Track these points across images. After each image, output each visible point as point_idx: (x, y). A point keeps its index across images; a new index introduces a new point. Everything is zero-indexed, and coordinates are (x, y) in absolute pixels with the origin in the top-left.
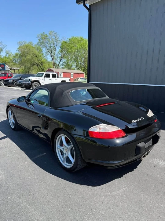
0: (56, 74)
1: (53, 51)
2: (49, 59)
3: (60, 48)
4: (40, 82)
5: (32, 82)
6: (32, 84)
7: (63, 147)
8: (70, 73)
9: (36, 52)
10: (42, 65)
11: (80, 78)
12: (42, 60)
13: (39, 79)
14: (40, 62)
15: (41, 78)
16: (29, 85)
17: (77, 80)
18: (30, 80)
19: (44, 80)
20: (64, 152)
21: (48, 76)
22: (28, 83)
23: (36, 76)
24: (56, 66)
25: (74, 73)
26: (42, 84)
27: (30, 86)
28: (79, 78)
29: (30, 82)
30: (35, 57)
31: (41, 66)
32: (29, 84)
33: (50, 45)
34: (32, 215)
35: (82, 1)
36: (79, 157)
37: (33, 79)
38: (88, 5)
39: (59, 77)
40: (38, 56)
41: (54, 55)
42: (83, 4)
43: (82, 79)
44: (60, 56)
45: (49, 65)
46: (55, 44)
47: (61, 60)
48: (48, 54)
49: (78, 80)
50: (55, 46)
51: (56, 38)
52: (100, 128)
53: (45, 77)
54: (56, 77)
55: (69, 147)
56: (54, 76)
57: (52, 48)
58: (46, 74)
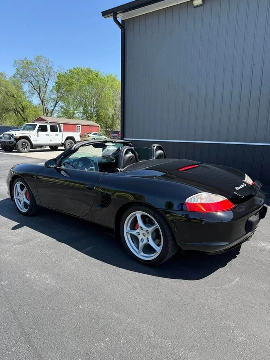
0: (58, 126)
1: (43, 89)
2: (36, 101)
3: (54, 84)
4: (32, 139)
5: (17, 140)
6: (17, 142)
7: (138, 231)
8: (76, 125)
9: (13, 89)
10: (24, 112)
11: (93, 133)
12: (24, 104)
13: (30, 135)
14: (20, 106)
15: (32, 132)
16: (11, 145)
17: (87, 136)
18: (13, 136)
19: (38, 136)
20: (140, 238)
21: (43, 129)
22: (10, 142)
23: (22, 129)
24: (47, 113)
25: (82, 125)
26: (34, 143)
27: (13, 146)
28: (91, 134)
29: (13, 140)
30: (11, 98)
31: (22, 113)
32: (12, 143)
33: (37, 79)
34: (129, 324)
35: (113, 14)
36: (171, 242)
37: (18, 134)
38: (120, 21)
39: (62, 131)
40: (16, 96)
41: (45, 94)
42: (114, 18)
43: (96, 134)
44: (55, 96)
45: (35, 111)
46: (47, 77)
47: (57, 103)
48: (34, 94)
49: (89, 136)
50: (47, 81)
51: (47, 67)
52: (201, 199)
53: (39, 131)
54: (57, 131)
55: (151, 230)
56: (54, 129)
57: (41, 83)
58: (40, 127)
